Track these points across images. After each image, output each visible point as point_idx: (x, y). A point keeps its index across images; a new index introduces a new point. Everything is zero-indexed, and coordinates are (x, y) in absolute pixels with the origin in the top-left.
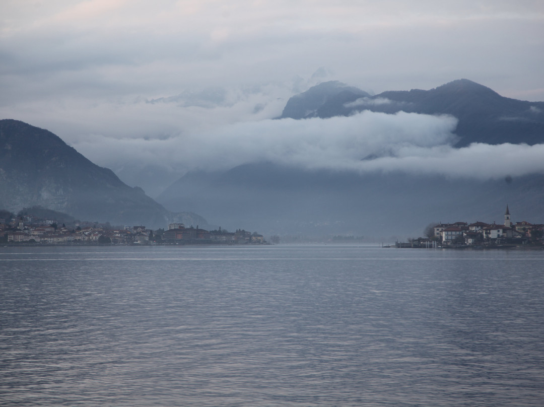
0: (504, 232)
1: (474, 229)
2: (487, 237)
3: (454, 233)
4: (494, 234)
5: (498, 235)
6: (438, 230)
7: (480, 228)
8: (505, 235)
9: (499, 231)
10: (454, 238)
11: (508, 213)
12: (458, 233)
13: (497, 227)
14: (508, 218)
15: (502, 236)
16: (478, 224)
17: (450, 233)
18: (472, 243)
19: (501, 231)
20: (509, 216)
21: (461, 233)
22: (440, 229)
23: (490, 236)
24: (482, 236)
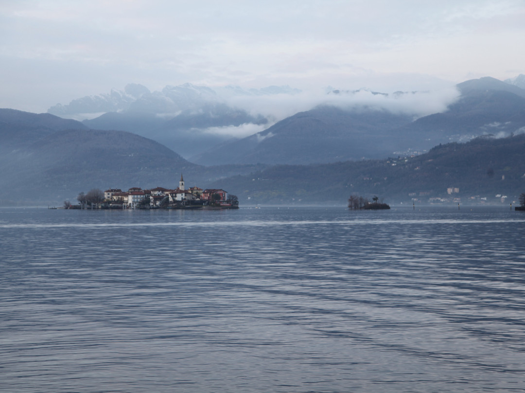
0: (185, 196)
1: (157, 193)
2: (174, 200)
3: (139, 196)
4: (179, 197)
5: (182, 198)
6: (109, 194)
7: (161, 192)
8: (186, 197)
9: (182, 195)
10: (139, 200)
11: (182, 180)
12: (142, 196)
13: (181, 192)
14: (182, 184)
15: (185, 199)
16: (159, 189)
17: (136, 196)
18: (160, 205)
19: (184, 194)
20: (183, 182)
21: (144, 196)
22: (110, 193)
23: (177, 199)
24: (168, 199)
